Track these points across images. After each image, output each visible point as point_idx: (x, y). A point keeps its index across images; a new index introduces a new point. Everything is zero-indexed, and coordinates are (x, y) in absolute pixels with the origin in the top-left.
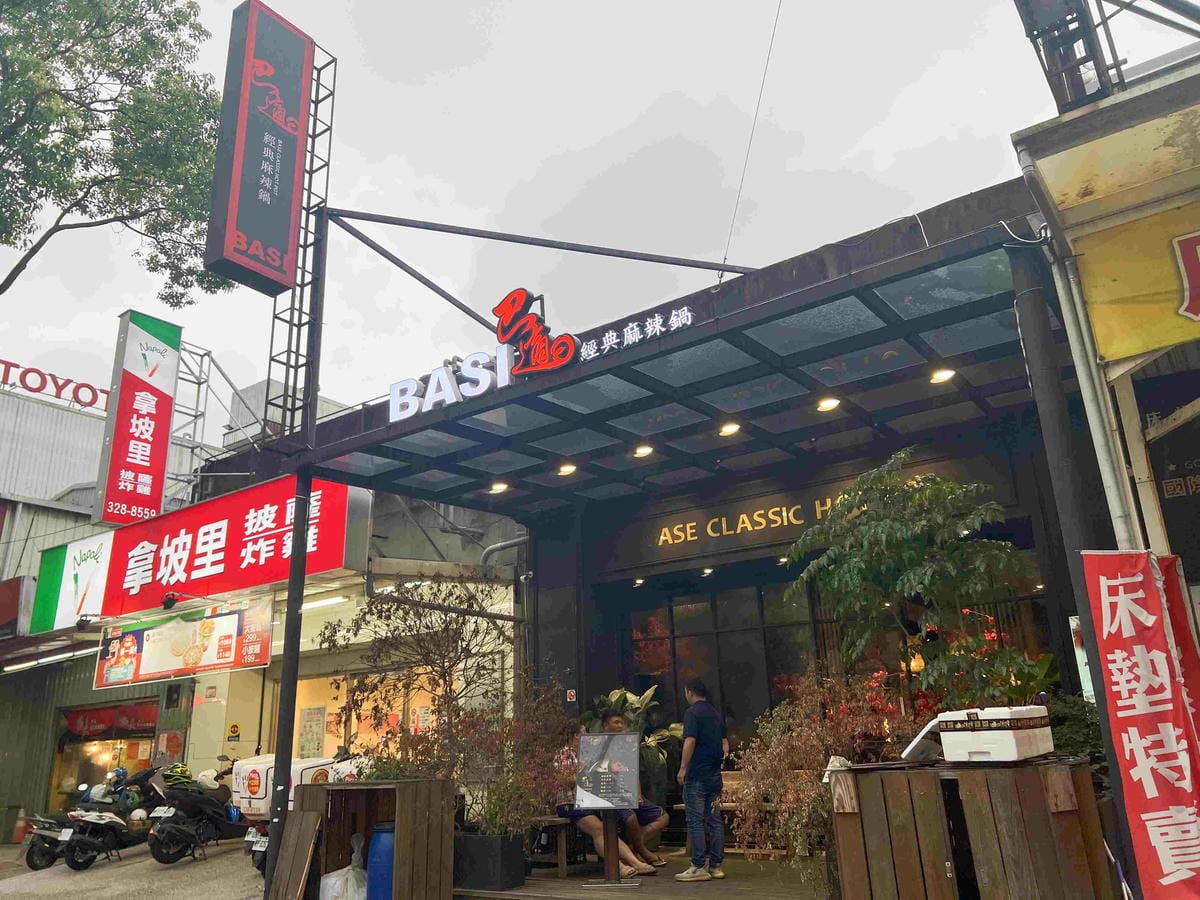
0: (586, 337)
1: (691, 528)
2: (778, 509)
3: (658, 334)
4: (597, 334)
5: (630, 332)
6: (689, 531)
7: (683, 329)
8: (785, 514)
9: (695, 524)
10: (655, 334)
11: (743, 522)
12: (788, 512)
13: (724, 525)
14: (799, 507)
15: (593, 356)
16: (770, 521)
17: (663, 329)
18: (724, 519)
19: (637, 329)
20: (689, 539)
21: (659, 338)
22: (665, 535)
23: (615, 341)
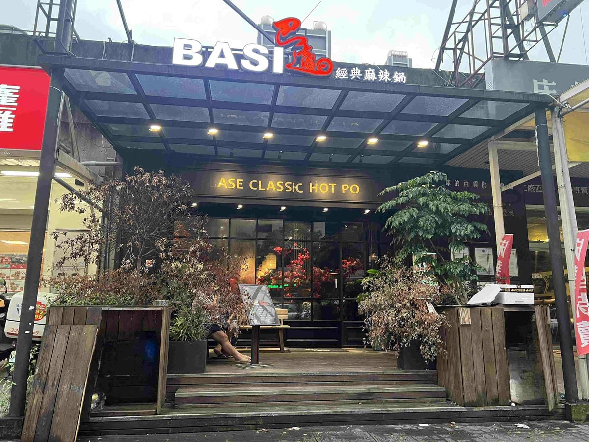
0: (342, 65)
1: (240, 182)
2: (291, 183)
3: (386, 80)
4: (349, 67)
5: (369, 73)
6: (238, 184)
7: (400, 84)
8: (294, 187)
9: (242, 180)
10: (384, 80)
11: (271, 186)
12: (295, 185)
13: (260, 185)
14: (301, 184)
15: (344, 77)
16: (286, 188)
17: (390, 79)
18: (260, 182)
19: (373, 73)
20: (238, 187)
21: (386, 83)
22: (223, 182)
23: (359, 75)
